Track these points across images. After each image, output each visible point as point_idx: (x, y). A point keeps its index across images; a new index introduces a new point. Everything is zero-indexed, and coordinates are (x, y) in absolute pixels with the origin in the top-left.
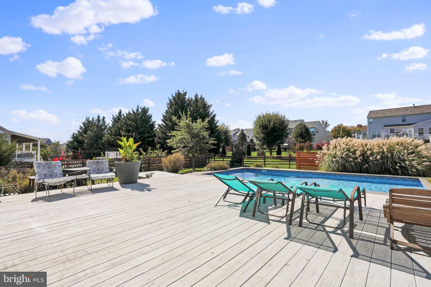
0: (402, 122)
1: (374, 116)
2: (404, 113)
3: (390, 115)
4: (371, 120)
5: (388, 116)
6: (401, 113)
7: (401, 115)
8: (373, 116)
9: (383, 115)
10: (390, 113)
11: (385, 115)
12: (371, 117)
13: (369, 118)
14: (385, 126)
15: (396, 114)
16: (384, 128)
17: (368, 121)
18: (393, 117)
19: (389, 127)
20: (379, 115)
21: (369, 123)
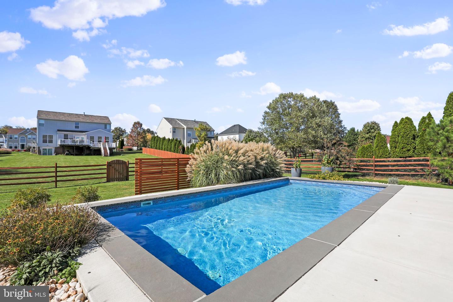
0: (75, 128)
1: (46, 118)
2: (77, 119)
3: (64, 119)
4: (42, 122)
5: (61, 119)
6: (75, 119)
7: (74, 121)
8: (43, 116)
9: (56, 118)
10: (63, 117)
11: (57, 119)
12: (43, 118)
13: (39, 118)
14: (59, 130)
15: (70, 119)
16: (58, 132)
17: (38, 122)
18: (66, 122)
19: (63, 132)
20: (52, 117)
21: (39, 125)
